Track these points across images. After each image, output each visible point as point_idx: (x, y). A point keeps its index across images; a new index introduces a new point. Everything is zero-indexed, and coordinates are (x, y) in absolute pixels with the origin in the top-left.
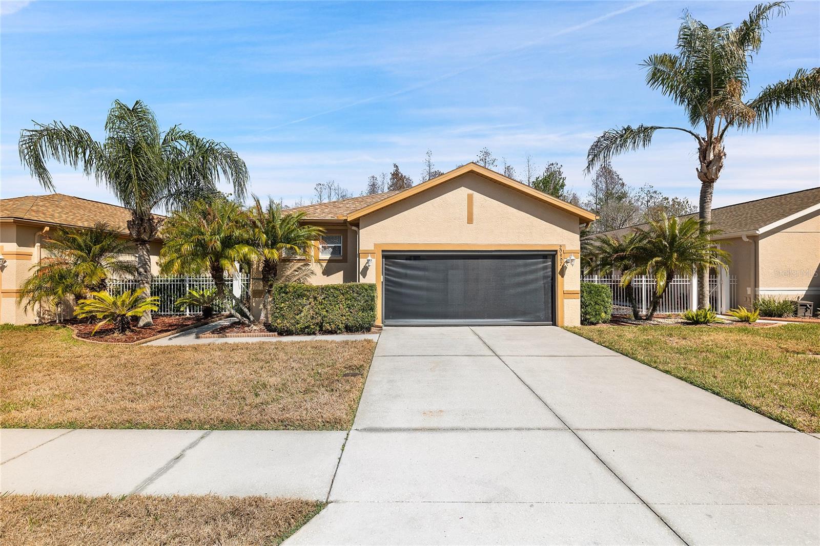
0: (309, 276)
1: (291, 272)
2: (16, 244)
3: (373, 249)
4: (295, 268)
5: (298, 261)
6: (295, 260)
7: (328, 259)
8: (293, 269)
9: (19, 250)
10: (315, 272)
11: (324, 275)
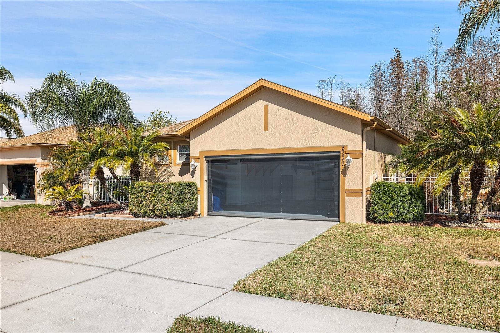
0: (170, 176)
1: (160, 173)
2: (41, 158)
3: (198, 155)
4: (163, 170)
5: (164, 165)
6: (162, 164)
7: (182, 163)
8: (161, 171)
9: (42, 162)
10: (174, 173)
11: (179, 175)
